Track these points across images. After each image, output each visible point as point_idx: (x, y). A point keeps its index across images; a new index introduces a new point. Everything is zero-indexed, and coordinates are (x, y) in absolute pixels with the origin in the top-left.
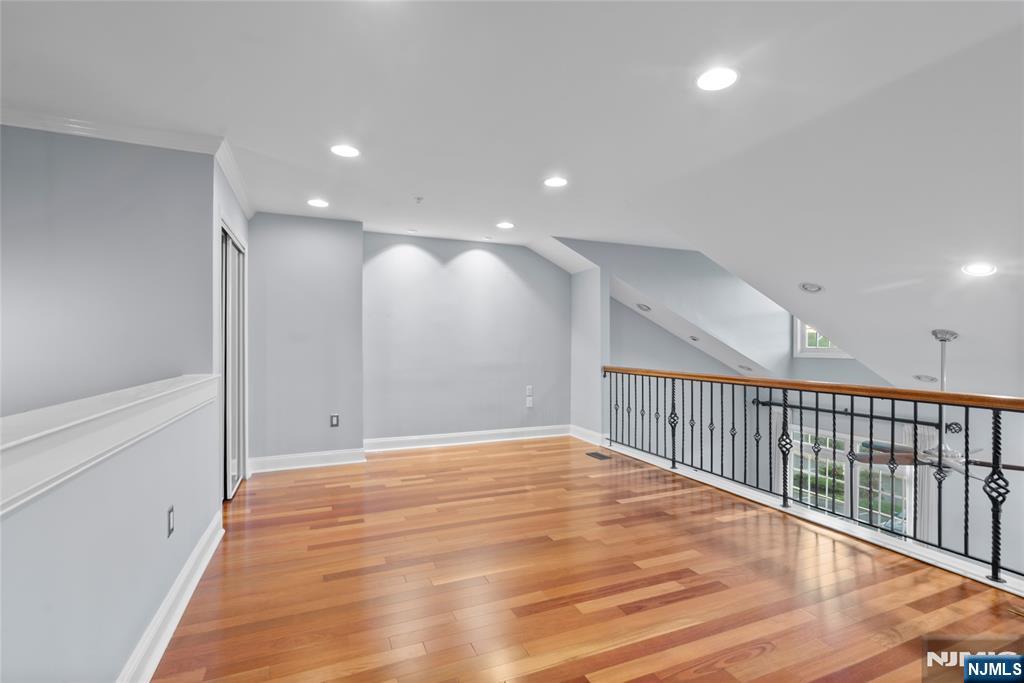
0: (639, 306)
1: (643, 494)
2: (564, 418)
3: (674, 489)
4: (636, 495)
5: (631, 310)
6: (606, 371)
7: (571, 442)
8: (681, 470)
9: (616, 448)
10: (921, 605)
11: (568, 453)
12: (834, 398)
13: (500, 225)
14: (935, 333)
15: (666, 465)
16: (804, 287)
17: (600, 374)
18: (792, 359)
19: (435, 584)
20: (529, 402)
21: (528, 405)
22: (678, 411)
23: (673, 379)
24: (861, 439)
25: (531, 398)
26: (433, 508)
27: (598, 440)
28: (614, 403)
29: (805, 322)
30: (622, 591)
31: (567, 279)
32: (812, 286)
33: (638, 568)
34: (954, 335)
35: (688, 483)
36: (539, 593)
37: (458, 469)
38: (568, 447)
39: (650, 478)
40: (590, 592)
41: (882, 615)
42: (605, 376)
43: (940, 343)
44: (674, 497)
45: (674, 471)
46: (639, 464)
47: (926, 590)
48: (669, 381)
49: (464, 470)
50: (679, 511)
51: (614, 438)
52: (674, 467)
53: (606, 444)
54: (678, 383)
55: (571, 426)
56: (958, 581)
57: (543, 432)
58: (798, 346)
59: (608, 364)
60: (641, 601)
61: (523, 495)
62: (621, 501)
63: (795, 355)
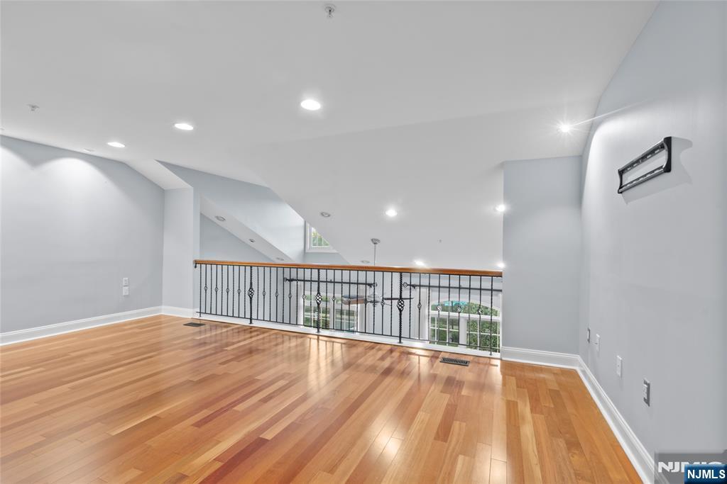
0: (217, 218)
1: (239, 342)
2: (157, 301)
3: (258, 335)
4: (233, 344)
5: (210, 220)
6: (196, 263)
7: (163, 320)
8: (255, 324)
9: (204, 317)
10: (382, 358)
11: (161, 328)
12: (319, 272)
13: (110, 144)
14: (372, 240)
15: (246, 322)
16: (322, 214)
17: (192, 265)
18: (304, 252)
19: (114, 433)
20: (125, 291)
21: (124, 294)
22: (255, 287)
23: (251, 267)
24: (338, 295)
25: (127, 288)
26: (65, 388)
27: (190, 314)
28: (203, 286)
29: (312, 225)
30: (256, 393)
31: (161, 193)
32: (326, 214)
33: (259, 380)
34: (379, 241)
35: (263, 330)
36: (205, 411)
37: (66, 355)
38: (160, 323)
39: (239, 332)
40: (238, 400)
41: (370, 367)
42: (196, 267)
43: (373, 245)
44: (258, 340)
45: (251, 325)
46: (227, 325)
47: (380, 354)
48: (248, 268)
49: (73, 354)
50: (267, 346)
51: (203, 311)
52: (251, 323)
53: (197, 316)
54: (255, 269)
55: (163, 307)
56: (389, 347)
57: (138, 314)
58: (308, 246)
59: (198, 258)
60: (269, 395)
61: (150, 360)
62: (229, 348)
63: (306, 251)
